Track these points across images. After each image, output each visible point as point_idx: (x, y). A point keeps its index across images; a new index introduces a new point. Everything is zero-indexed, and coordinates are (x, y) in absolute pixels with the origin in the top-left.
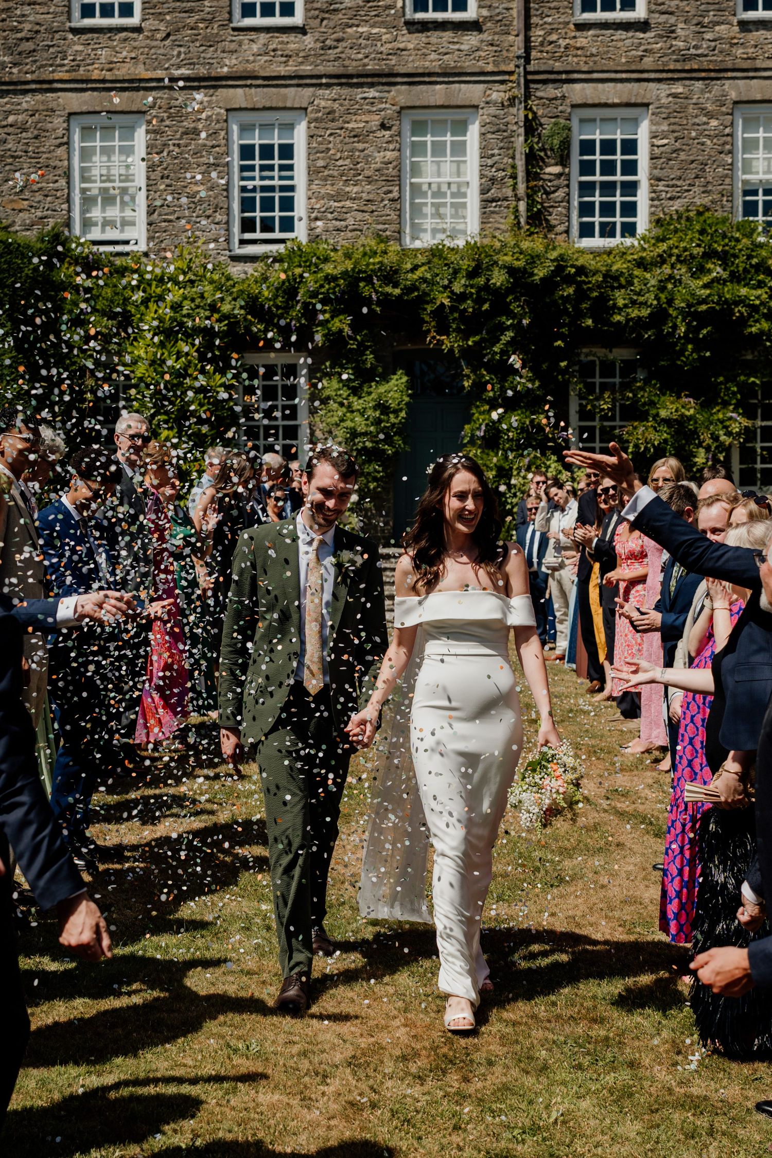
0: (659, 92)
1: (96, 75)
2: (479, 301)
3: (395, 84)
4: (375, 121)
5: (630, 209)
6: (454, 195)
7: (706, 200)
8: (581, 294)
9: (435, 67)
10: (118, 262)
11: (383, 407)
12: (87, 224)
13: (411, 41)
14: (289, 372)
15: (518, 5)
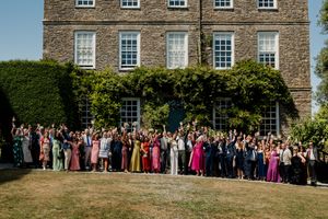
0: (237, 28)
1: (82, 20)
2: (189, 84)
3: (165, 24)
4: (159, 34)
5: (229, 59)
6: (180, 55)
7: (250, 57)
8: (217, 83)
9: (176, 20)
10: (88, 72)
11: (162, 113)
12: (79, 61)
13: (169, 13)
14: (135, 103)
15: (198, 4)
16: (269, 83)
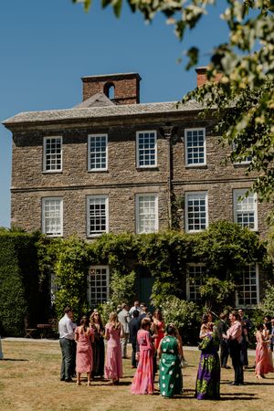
0: (210, 187)
1: (49, 186)
2: (154, 251)
3: (134, 186)
4: (128, 197)
5: (204, 221)
6: (152, 218)
7: (225, 218)
8: (183, 247)
9: (144, 181)
10: (54, 240)
11: (127, 282)
12: (47, 229)
13: (138, 174)
14: (104, 271)
15: (168, 163)
16: (242, 246)
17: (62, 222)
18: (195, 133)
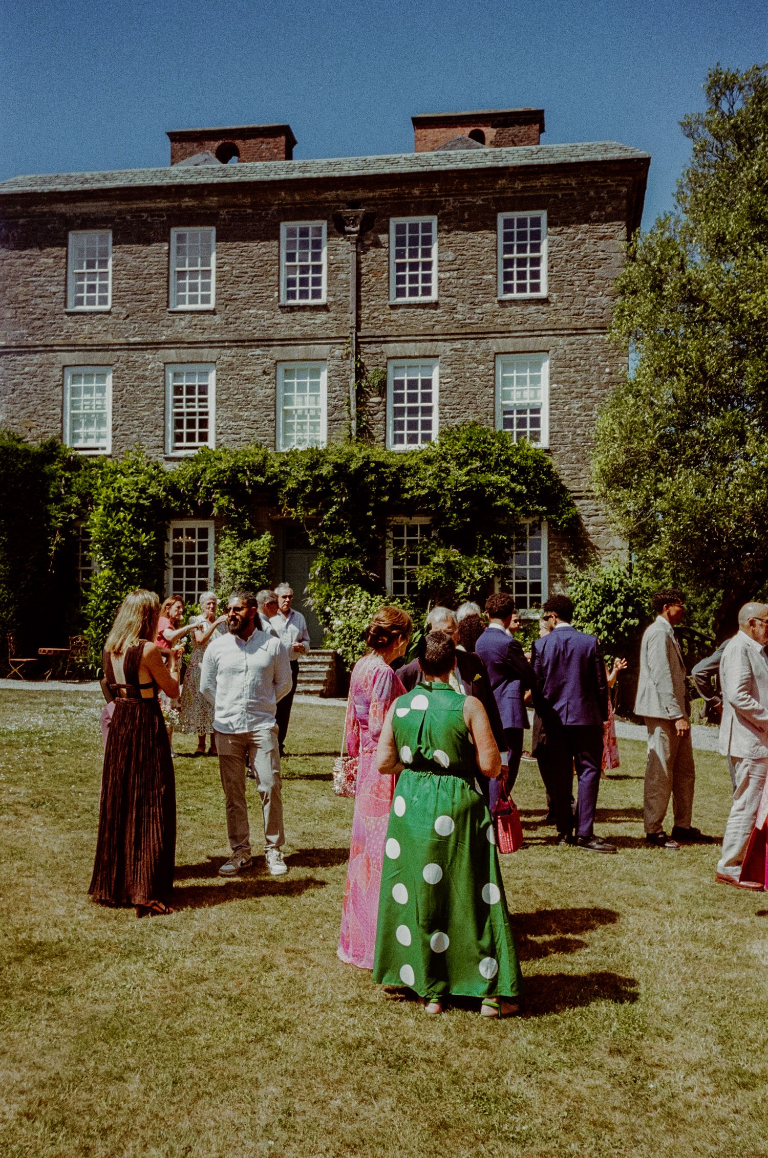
0: (444, 348)
1: (80, 342)
2: (315, 485)
3: (273, 345)
4: (259, 370)
5: (427, 425)
6: (312, 417)
7: (477, 418)
8: (381, 480)
9: (298, 335)
10: (92, 461)
11: (253, 555)
12: (75, 437)
13: (283, 318)
14: (204, 533)
15: (352, 294)
16: (514, 479)
17: (109, 423)
18: (414, 228)
